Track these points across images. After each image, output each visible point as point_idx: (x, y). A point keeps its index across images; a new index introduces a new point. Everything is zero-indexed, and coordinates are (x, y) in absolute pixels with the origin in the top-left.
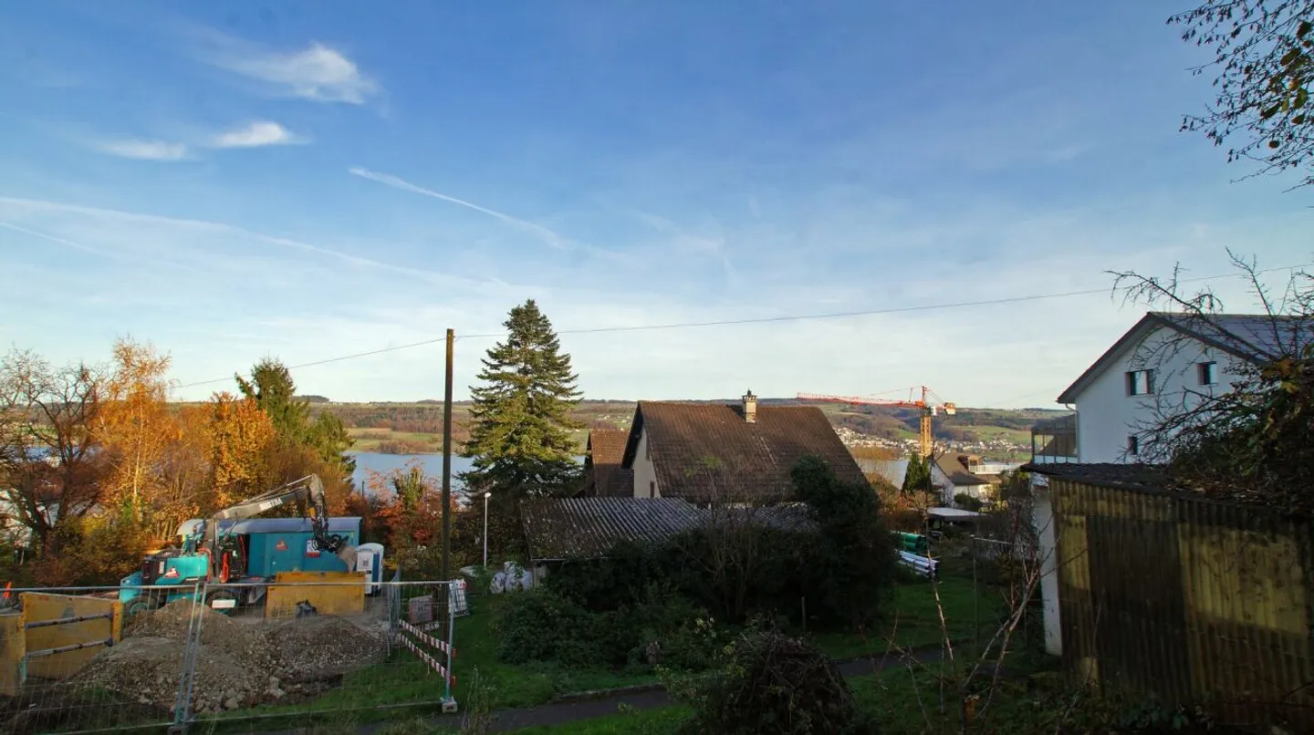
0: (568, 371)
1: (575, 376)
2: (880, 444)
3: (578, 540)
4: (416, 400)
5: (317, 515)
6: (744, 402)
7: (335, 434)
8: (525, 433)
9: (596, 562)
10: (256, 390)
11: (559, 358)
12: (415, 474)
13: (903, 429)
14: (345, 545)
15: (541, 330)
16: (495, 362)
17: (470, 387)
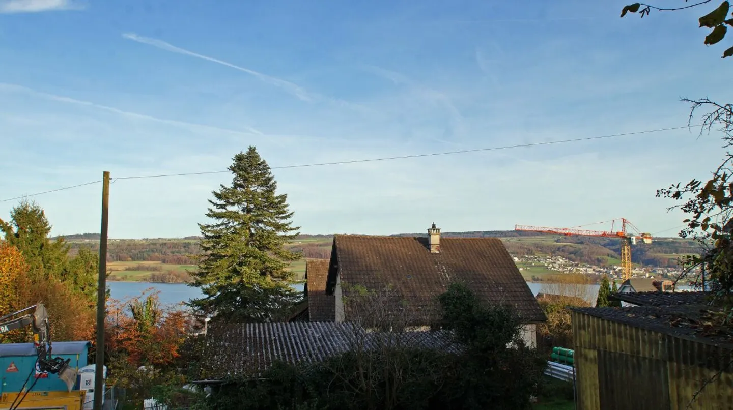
0: (285, 209)
1: (291, 214)
2: (590, 271)
3: (245, 363)
4: (183, 237)
5: (40, 340)
6: (429, 235)
7: (91, 267)
8: (245, 265)
9: (253, 383)
10: (15, 230)
11: (277, 198)
12: (149, 302)
13: (612, 257)
14: (66, 368)
15: (261, 174)
16: (222, 202)
17: (199, 225)
